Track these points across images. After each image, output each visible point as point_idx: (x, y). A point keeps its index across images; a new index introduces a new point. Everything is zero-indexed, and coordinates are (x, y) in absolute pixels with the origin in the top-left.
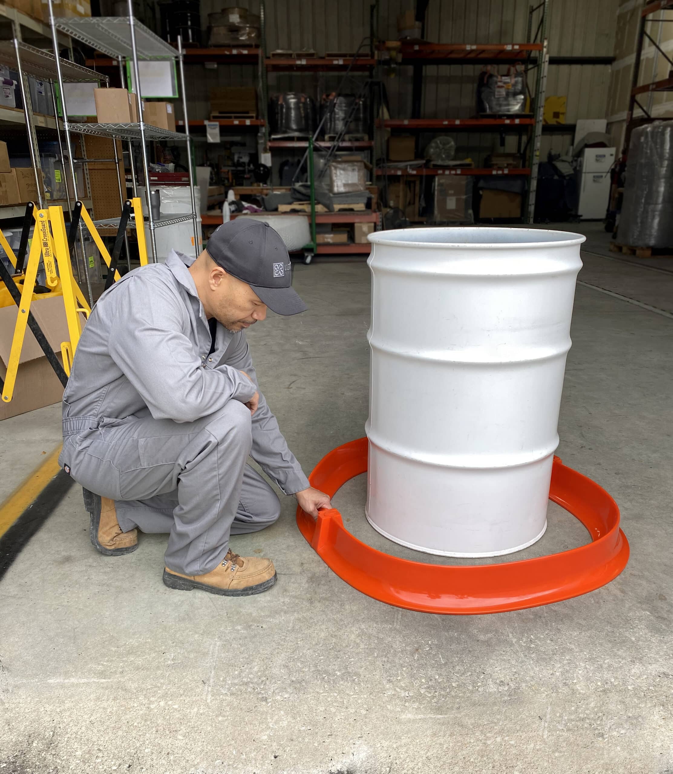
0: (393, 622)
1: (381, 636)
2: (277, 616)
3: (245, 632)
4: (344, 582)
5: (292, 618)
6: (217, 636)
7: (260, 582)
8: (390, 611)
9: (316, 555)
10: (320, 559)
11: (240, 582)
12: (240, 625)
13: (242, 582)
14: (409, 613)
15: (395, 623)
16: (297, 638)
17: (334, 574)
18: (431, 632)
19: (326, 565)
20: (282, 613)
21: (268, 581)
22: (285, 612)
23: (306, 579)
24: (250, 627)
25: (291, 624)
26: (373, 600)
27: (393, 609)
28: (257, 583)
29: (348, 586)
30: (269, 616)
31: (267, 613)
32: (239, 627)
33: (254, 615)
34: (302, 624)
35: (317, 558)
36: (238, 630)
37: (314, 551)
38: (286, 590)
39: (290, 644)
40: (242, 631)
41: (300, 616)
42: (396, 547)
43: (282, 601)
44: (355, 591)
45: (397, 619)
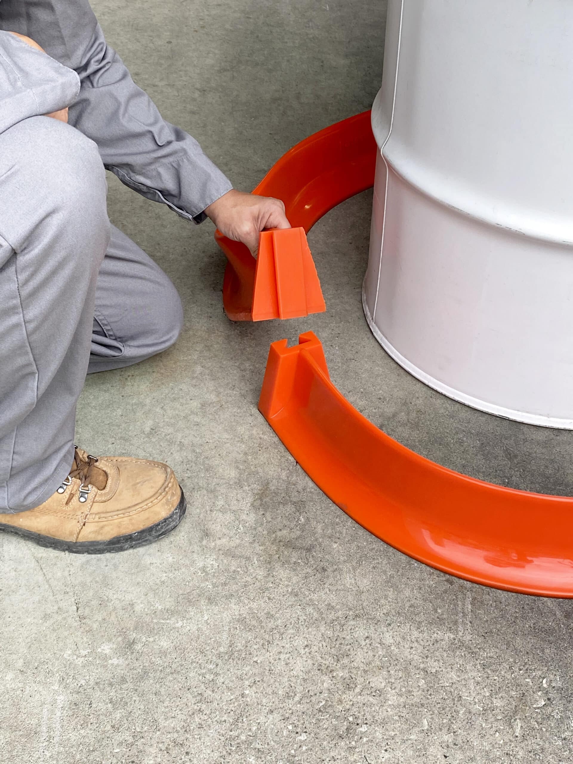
0: (456, 623)
1: (433, 666)
2: (192, 611)
3: (121, 661)
4: (334, 507)
5: (226, 616)
6: (57, 677)
7: (149, 524)
8: (445, 592)
9: (267, 429)
10: (276, 439)
11: (102, 527)
12: (110, 640)
13: (107, 529)
14: (489, 596)
15: (460, 628)
16: (241, 678)
17: (311, 484)
18: (543, 651)
19: (291, 458)
20: (203, 602)
21: (165, 520)
22: (211, 600)
23: (250, 499)
24: (131, 644)
25: (225, 635)
26: (404, 557)
27: (451, 583)
28: (141, 527)
29: (345, 517)
30: (172, 613)
31: (169, 603)
32: (106, 649)
33: (138, 608)
34: (250, 636)
35: (269, 437)
36: (106, 658)
37: (260, 419)
38: (206, 534)
39: (228, 696)
40: (115, 661)
41: (244, 612)
42: (439, 402)
43: (200, 564)
44: (361, 532)
45: (465, 615)
